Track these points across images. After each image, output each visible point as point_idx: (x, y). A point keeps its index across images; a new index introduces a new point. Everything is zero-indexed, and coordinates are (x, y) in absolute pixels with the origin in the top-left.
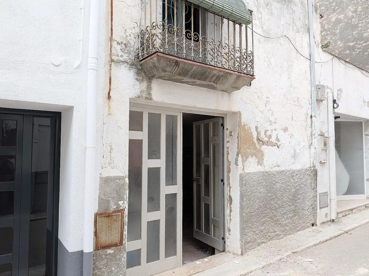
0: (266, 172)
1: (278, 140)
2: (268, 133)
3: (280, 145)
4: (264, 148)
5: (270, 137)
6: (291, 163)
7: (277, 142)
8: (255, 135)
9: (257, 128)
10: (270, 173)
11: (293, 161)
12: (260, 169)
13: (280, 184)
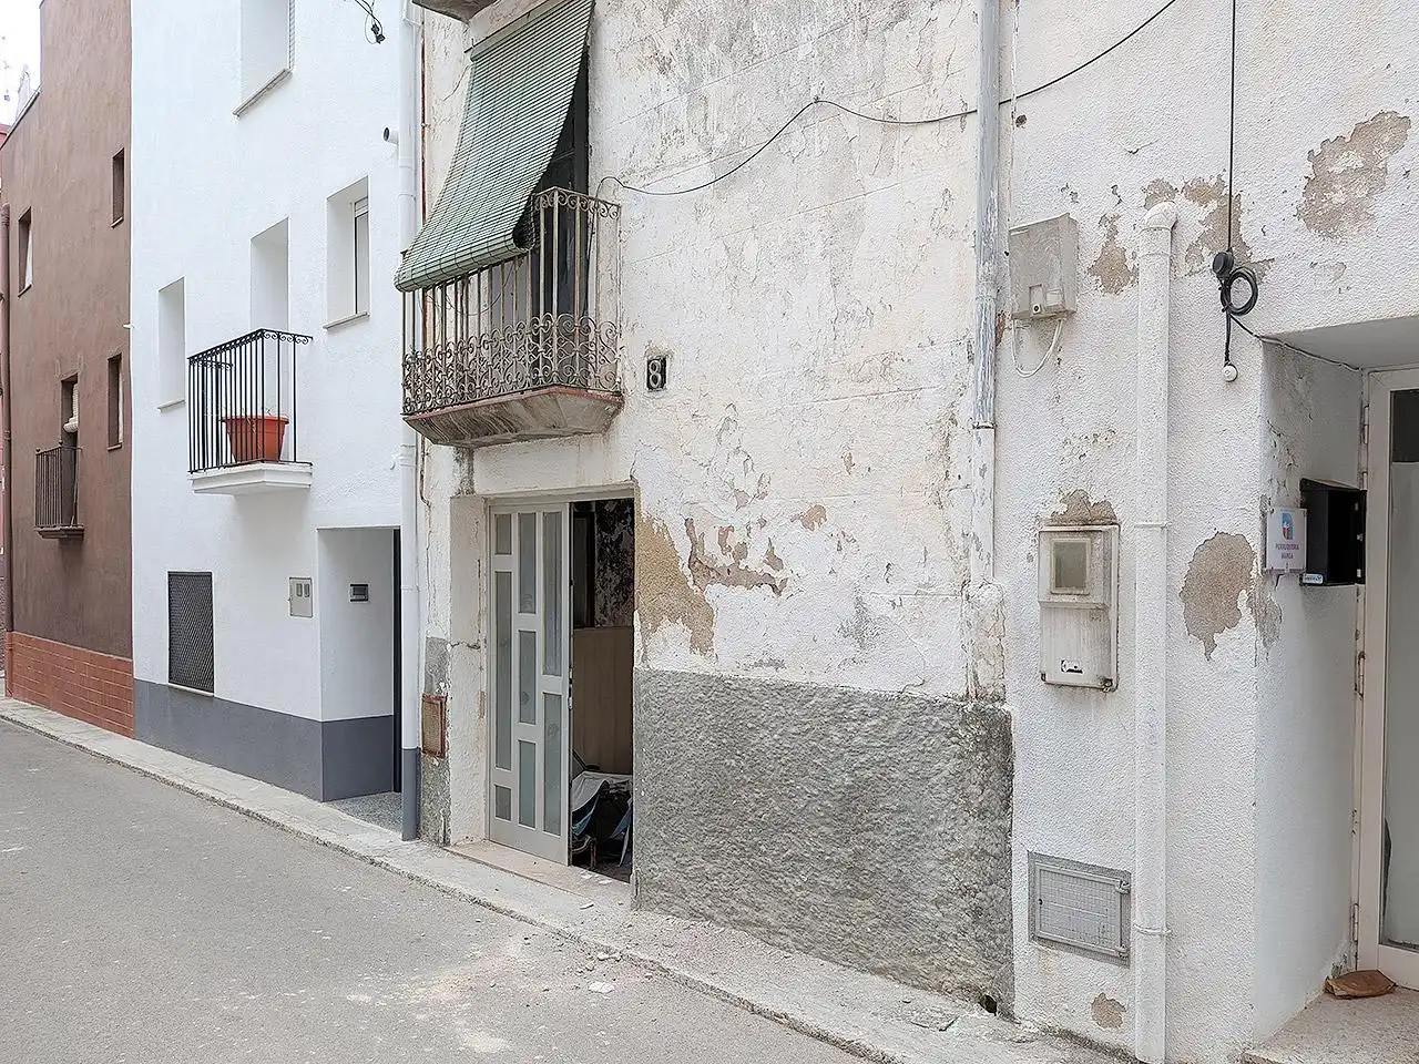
0: (720, 680)
1: (774, 561)
2: (734, 539)
3: (784, 582)
4: (715, 592)
5: (742, 551)
6: (841, 659)
7: (768, 569)
8: (683, 548)
9: (689, 523)
10: (733, 687)
11: (851, 648)
12: (697, 664)
13: (775, 736)
